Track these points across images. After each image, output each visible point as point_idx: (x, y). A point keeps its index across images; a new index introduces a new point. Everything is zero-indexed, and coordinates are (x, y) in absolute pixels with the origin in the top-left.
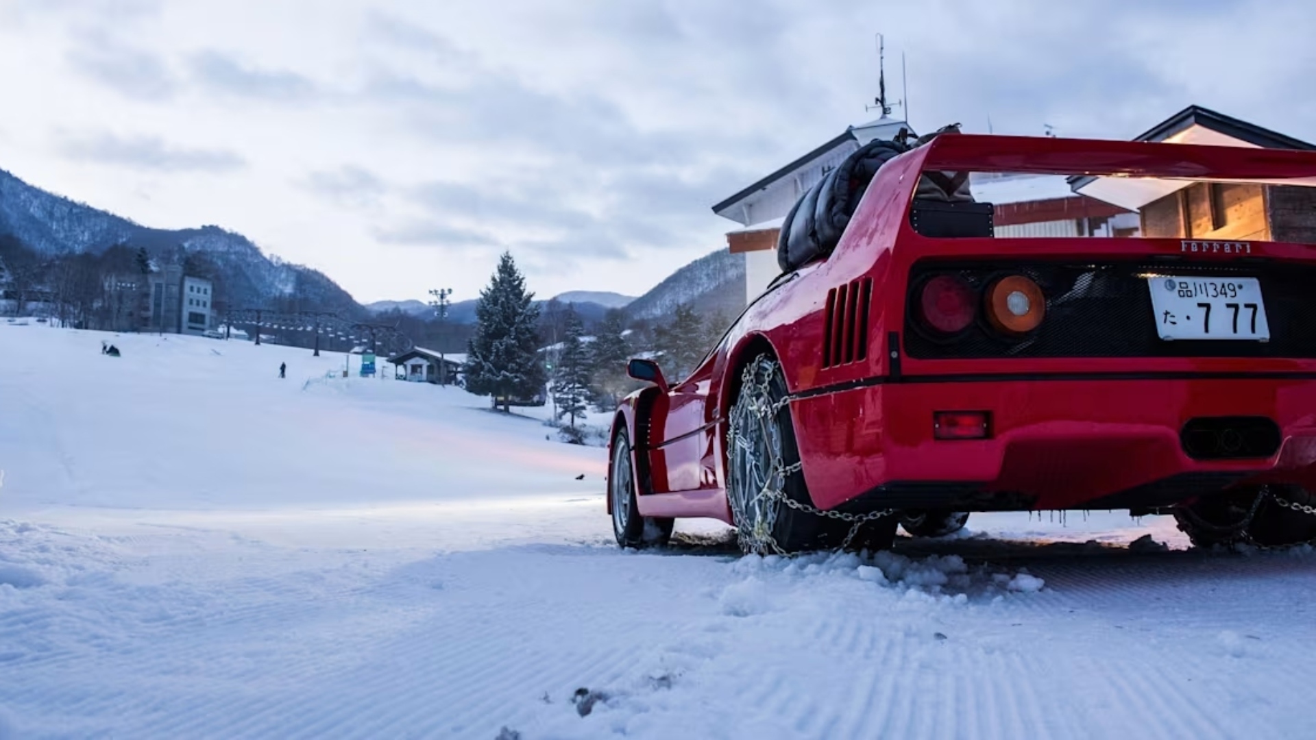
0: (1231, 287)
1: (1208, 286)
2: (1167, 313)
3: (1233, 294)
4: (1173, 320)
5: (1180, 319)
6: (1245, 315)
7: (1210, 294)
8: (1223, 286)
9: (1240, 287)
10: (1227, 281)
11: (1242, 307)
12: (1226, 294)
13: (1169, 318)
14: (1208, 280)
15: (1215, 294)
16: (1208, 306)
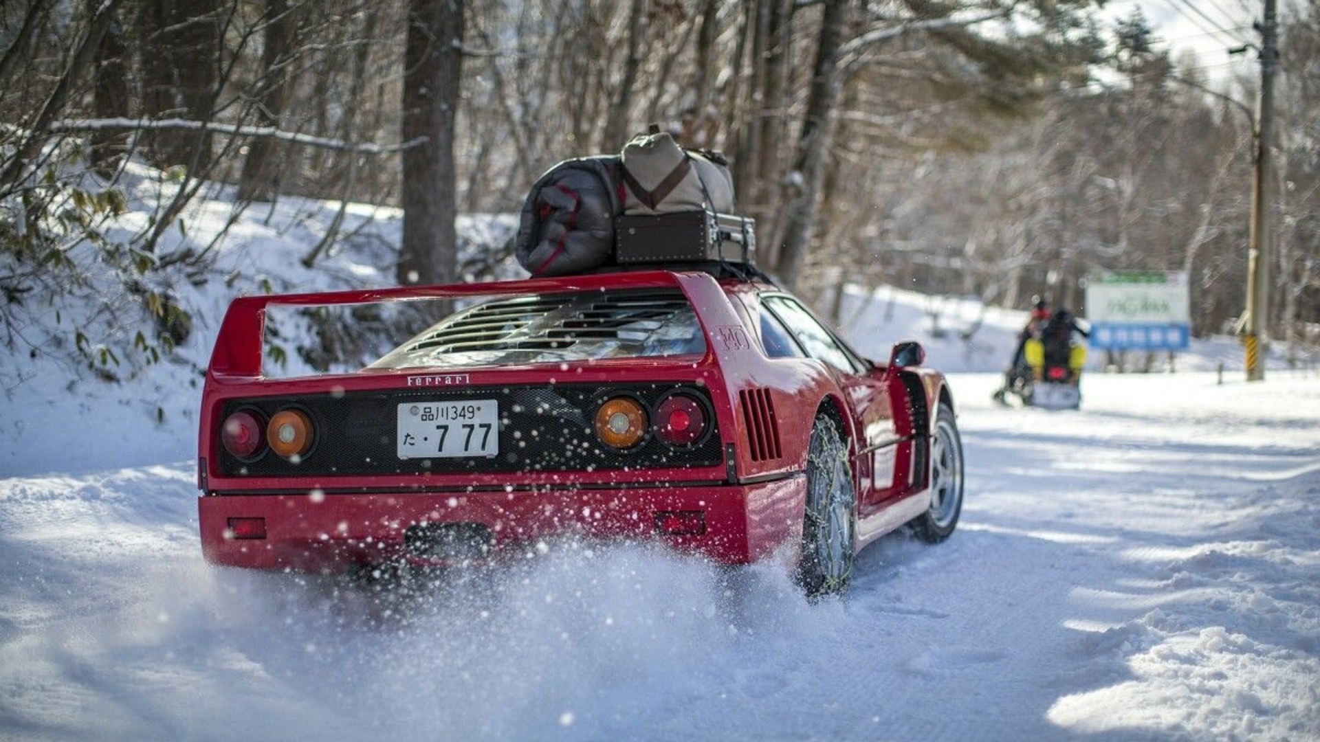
0: (471, 409)
1: (450, 410)
2: (408, 435)
3: (471, 415)
4: (412, 441)
5: (418, 440)
6: (479, 433)
7: (450, 416)
8: (464, 409)
9: (479, 409)
10: (467, 403)
11: (476, 427)
12: (464, 416)
13: (409, 440)
14: (449, 404)
15: (454, 416)
16: (446, 428)
